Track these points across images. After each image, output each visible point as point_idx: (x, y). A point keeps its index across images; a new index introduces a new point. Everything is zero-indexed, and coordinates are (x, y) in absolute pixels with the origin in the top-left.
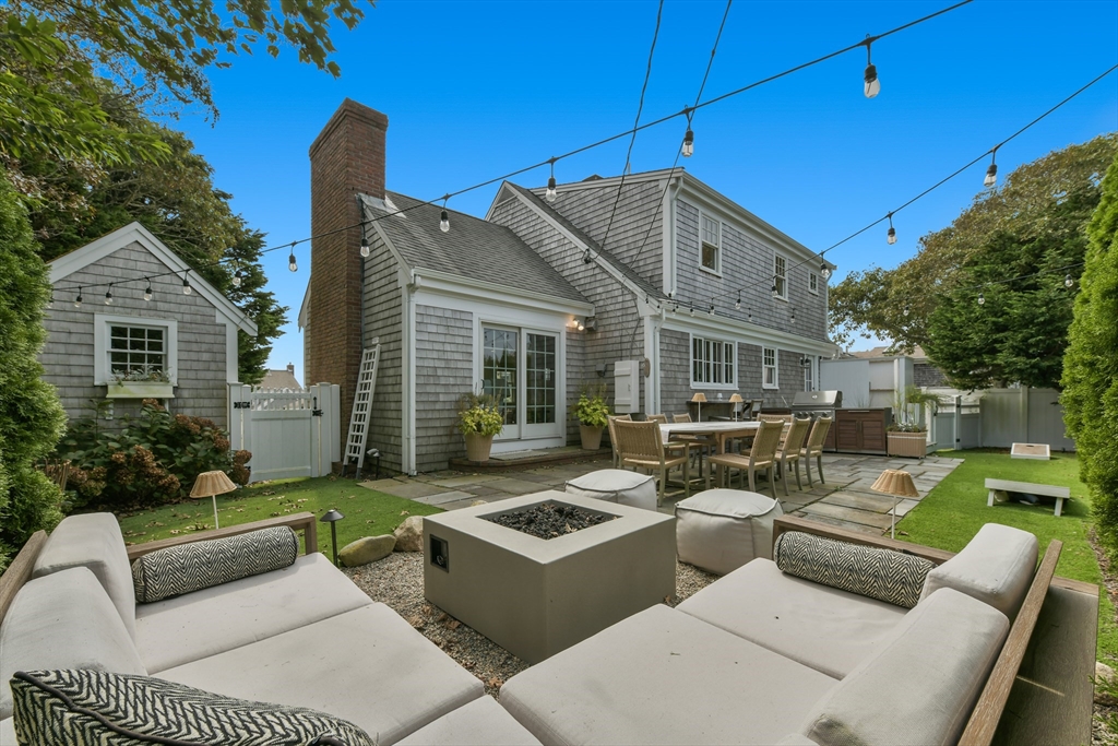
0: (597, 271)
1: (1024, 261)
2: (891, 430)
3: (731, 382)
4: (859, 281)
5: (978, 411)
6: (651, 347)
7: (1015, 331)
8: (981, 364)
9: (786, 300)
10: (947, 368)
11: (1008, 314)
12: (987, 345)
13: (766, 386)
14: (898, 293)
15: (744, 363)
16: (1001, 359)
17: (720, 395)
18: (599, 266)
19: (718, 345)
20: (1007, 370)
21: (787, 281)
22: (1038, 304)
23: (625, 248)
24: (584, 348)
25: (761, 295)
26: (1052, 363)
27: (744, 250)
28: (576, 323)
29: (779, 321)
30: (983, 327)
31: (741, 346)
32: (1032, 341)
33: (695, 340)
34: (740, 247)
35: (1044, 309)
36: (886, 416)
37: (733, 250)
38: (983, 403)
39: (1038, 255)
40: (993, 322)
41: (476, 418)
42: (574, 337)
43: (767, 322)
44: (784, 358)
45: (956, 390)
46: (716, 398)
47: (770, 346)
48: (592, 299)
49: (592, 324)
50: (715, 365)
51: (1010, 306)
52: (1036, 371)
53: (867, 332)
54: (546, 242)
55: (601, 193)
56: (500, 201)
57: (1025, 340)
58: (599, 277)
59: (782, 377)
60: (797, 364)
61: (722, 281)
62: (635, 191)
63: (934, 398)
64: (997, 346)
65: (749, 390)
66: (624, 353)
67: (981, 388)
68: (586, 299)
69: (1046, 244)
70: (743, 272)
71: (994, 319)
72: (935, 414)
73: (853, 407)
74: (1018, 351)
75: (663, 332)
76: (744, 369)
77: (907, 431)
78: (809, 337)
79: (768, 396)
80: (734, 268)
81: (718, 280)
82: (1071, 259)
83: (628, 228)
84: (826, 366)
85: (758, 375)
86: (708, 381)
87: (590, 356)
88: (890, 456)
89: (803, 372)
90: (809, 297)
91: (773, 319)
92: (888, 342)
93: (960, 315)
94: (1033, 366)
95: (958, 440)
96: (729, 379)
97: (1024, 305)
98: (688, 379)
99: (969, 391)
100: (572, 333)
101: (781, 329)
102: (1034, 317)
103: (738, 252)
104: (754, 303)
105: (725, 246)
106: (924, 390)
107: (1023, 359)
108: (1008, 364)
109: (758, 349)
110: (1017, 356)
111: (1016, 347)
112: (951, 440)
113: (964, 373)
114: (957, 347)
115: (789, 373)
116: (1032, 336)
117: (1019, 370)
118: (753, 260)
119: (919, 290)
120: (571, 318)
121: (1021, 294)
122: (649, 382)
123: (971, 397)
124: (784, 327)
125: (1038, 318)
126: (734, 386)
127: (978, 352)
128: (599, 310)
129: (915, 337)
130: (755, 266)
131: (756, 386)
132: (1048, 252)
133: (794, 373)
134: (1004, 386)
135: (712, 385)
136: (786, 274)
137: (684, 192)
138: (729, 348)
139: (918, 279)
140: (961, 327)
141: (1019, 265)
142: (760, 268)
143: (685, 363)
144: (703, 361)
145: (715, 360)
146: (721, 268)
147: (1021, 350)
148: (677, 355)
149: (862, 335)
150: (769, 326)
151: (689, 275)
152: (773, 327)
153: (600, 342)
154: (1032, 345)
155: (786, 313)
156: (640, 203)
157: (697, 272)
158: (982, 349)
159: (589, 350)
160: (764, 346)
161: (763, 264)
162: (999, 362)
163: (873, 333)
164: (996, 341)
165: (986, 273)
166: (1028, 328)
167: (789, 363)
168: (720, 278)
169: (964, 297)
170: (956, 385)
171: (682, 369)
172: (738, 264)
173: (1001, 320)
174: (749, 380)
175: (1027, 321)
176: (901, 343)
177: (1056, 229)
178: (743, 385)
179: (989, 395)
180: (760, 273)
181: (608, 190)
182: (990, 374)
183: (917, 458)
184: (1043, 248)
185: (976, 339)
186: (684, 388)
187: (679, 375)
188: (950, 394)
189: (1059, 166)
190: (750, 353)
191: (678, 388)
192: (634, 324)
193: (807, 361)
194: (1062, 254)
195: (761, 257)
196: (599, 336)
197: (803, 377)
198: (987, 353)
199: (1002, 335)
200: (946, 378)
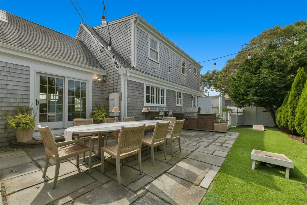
0: (107, 56)
1: (256, 65)
2: (215, 122)
3: (163, 103)
4: (210, 73)
5: (242, 114)
6: (124, 88)
7: (253, 88)
8: (243, 99)
9: (186, 76)
10: (234, 101)
11: (251, 82)
12: (245, 93)
13: (177, 105)
14: (221, 76)
15: (169, 97)
16: (249, 97)
17: (158, 109)
18: (107, 54)
19: (158, 90)
20: (251, 101)
21: (186, 69)
22: (260, 79)
23: (120, 48)
24: (102, 88)
25: (176, 73)
26: (264, 99)
27: (169, 55)
28: (97, 77)
29: (183, 82)
30: (244, 87)
31: (167, 91)
32: (258, 91)
33: (147, 87)
34: (167, 54)
35: (262, 80)
36: (214, 117)
37: (164, 54)
38: (244, 111)
39: (260, 63)
40: (247, 85)
41: (17, 120)
42: (97, 83)
43: (178, 83)
44: (185, 96)
45: (236, 107)
46: (156, 110)
47: (179, 91)
48: (105, 68)
49: (105, 79)
50: (156, 97)
51: (252, 79)
52: (260, 101)
53: (213, 89)
54: (92, 46)
55: (113, 27)
56: (80, 31)
57: (256, 91)
58: (107, 59)
59: (184, 102)
60: (190, 98)
61: (159, 65)
62: (123, 25)
63: (230, 110)
64: (248, 93)
65: (171, 107)
66: (115, 90)
67: (243, 107)
68: (103, 68)
69: (262, 60)
70: (169, 63)
71: (247, 84)
72: (231, 115)
73: (204, 113)
74: (254, 95)
75: (129, 82)
76: (169, 99)
77: (221, 122)
78: (194, 89)
79: (179, 109)
80: (165, 61)
81: (158, 64)
82: (270, 64)
83: (121, 40)
84: (199, 99)
85: (175, 101)
86: (154, 103)
87: (104, 92)
88: (215, 132)
89: (192, 101)
90: (194, 76)
91: (180, 82)
92: (218, 93)
93: (238, 83)
94: (259, 100)
95: (237, 123)
96: (162, 102)
97: (256, 79)
98: (143, 102)
99: (240, 108)
100: (95, 82)
101: (184, 86)
102: (259, 83)
103: (166, 55)
104: (173, 75)
105: (161, 52)
106: (228, 107)
107: (256, 97)
108: (251, 99)
109: (175, 92)
110: (254, 96)
111: (254, 93)
112: (235, 124)
113: (238, 102)
114: (237, 94)
115: (187, 101)
116: (259, 90)
117: (255, 101)
118: (173, 59)
119: (226, 76)
120: (95, 75)
121: (255, 76)
122: (123, 102)
123: (241, 110)
124: (185, 85)
125: (260, 84)
126: (165, 105)
127: (243, 95)
128: (107, 72)
129: (226, 91)
130: (174, 62)
131: (174, 105)
132: (263, 61)
133: (188, 101)
134: (249, 106)
135: (155, 105)
136: (186, 66)
137: (139, 24)
138: (162, 91)
139: (226, 72)
140: (238, 87)
141: (254, 67)
142: (176, 63)
143: (141, 95)
144: (151, 95)
145: (156, 95)
146: (159, 60)
147: (255, 94)
148: (137, 92)
149: (211, 90)
150: (179, 84)
151: (144, 60)
152: (180, 85)
153: (107, 86)
154: (258, 93)
155: (185, 80)
156: (124, 29)
157: (147, 59)
158: (244, 94)
159: (104, 89)
160: (177, 91)
161: (177, 62)
162: (248, 98)
163: (214, 90)
164: (248, 91)
165: (245, 69)
166: (257, 87)
167: (187, 98)
168: (159, 64)
169: (239, 77)
170: (236, 106)
171: (139, 97)
172: (166, 60)
173: (249, 84)
174: (171, 103)
175: (257, 84)
176: (222, 93)
177: (265, 55)
178: (168, 105)
179: (246, 109)
180: (176, 65)
181: (115, 25)
182: (246, 102)
183: (224, 133)
184: (261, 61)
185: (242, 91)
186: (141, 105)
187: (138, 100)
188: (235, 109)
189: (266, 34)
190: (171, 93)
191: (138, 105)
192: (117, 78)
193: (193, 97)
194: (267, 63)
195: (176, 59)
196: (107, 83)
197: (192, 102)
198: (245, 95)
199: (249, 89)
200: (234, 104)
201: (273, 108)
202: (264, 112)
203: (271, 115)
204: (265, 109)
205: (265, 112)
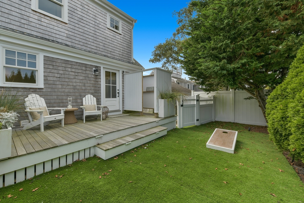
5: (212, 102)
9: (66, 22)
38: (215, 98)
59: (55, 79)
67: (214, 90)
72: (182, 106)
78: (106, 57)
84: (126, 76)
89: (97, 78)
95: (198, 120)
112: (193, 121)
115: (71, 77)
179: (218, 94)
197: (98, 81)
201: (263, 92)
202: (247, 98)
203: (260, 106)
204: (249, 95)
205: (249, 99)
